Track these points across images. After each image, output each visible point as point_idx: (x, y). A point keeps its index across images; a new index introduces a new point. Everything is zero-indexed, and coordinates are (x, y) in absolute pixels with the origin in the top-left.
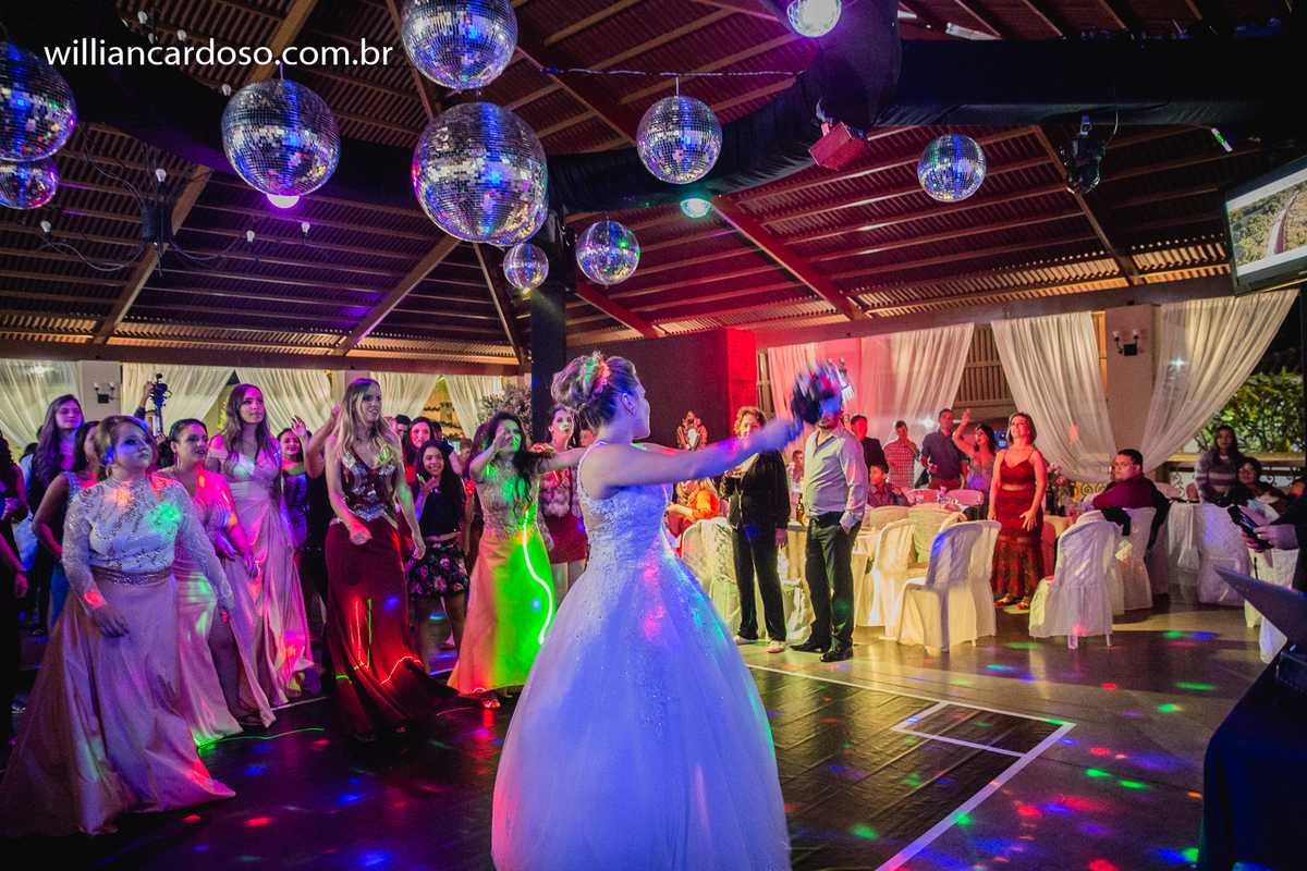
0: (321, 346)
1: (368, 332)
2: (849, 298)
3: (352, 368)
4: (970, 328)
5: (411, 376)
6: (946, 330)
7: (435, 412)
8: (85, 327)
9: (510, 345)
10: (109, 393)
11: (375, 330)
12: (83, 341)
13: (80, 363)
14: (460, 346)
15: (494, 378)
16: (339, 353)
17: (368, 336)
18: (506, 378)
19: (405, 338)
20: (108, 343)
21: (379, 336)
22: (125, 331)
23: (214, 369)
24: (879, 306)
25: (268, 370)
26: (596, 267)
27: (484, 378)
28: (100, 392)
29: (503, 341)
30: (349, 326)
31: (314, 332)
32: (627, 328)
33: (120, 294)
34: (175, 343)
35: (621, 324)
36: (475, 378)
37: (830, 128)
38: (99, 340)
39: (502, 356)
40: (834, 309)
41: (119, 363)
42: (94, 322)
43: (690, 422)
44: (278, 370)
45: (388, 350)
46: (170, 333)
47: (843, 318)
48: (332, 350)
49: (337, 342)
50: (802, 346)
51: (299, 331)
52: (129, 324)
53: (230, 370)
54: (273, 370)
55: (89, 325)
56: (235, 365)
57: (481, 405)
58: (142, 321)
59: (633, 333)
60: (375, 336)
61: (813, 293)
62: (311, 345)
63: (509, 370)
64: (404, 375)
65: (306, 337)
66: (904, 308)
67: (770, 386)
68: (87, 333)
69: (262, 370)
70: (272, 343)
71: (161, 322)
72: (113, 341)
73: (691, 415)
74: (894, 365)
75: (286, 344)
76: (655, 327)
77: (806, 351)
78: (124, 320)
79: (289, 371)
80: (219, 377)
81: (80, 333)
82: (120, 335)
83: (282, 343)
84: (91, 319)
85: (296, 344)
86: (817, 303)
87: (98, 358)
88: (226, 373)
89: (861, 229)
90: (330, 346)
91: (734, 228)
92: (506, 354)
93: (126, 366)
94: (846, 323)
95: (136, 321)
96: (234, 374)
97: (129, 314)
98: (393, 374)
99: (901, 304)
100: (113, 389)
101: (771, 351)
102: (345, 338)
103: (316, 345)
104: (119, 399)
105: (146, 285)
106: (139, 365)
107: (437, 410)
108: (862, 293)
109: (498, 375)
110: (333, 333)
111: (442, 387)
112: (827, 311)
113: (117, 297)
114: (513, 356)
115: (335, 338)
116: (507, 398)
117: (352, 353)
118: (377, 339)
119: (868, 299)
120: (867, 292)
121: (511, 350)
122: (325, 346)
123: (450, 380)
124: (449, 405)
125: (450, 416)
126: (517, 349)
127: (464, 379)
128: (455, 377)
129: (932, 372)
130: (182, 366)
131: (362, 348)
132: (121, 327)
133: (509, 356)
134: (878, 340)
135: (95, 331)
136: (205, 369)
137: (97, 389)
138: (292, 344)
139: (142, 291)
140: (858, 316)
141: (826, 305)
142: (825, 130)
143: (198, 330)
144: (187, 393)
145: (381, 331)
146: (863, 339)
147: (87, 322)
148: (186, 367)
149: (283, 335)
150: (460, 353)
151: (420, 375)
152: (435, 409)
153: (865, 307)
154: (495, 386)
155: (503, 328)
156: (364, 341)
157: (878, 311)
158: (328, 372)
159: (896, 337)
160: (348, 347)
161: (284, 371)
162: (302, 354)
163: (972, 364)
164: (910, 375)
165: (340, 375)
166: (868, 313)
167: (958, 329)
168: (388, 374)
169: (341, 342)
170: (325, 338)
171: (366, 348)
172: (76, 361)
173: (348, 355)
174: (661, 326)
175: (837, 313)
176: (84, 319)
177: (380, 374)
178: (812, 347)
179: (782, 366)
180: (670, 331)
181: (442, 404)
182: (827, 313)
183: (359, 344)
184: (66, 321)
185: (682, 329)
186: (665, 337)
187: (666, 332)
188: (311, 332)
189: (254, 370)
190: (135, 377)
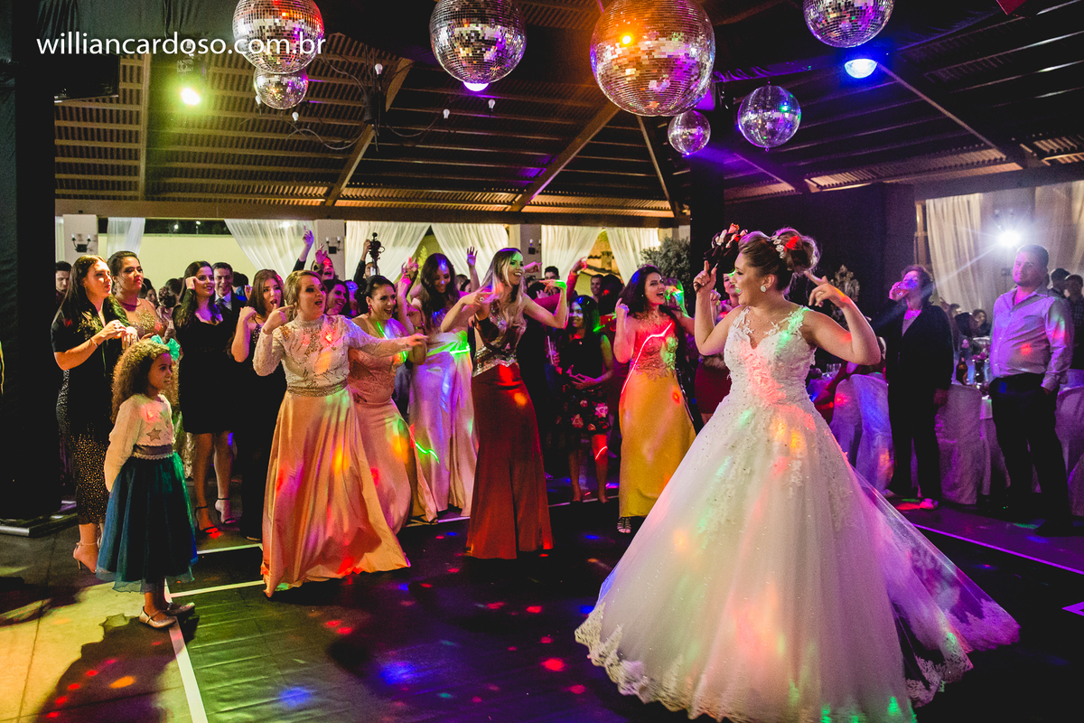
0: (500, 203)
1: (540, 190)
2: (1024, 146)
3: (526, 222)
5: (576, 228)
7: (597, 260)
8: (319, 192)
9: (665, 200)
10: (336, 245)
11: (546, 188)
12: (318, 204)
13: (316, 221)
14: (620, 201)
15: (651, 230)
16: (516, 209)
17: (540, 194)
18: (662, 230)
19: (573, 195)
20: (336, 205)
21: (550, 194)
22: (349, 195)
23: (415, 225)
24: (1059, 152)
25: (457, 225)
26: (757, 130)
27: (642, 230)
28: (330, 245)
29: (663, 198)
30: (525, 186)
31: (495, 191)
32: (779, 182)
33: (345, 164)
34: (385, 203)
35: (773, 178)
36: (634, 230)
38: (329, 203)
39: (658, 209)
40: (1004, 157)
41: (343, 221)
42: (326, 188)
43: (843, 275)
44: (465, 225)
45: (553, 205)
46: (381, 196)
47: (1014, 167)
48: (510, 207)
49: (514, 200)
50: (965, 198)
51: (482, 191)
52: (351, 189)
53: (426, 226)
54: (461, 225)
55: (322, 190)
56: (432, 221)
57: (639, 256)
58: (360, 186)
59: (785, 187)
60: (546, 194)
61: (980, 142)
62: (492, 203)
63: (663, 223)
64: (570, 228)
65: (488, 196)
67: (926, 238)
68: (321, 197)
69: (452, 225)
70: (461, 201)
71: (374, 187)
72: (340, 203)
73: (843, 268)
75: (472, 202)
76: (806, 180)
77: (968, 202)
78: (347, 186)
79: (474, 225)
80: (417, 233)
81: (316, 197)
82: (344, 198)
83: (469, 202)
84: (324, 186)
85: (480, 202)
86: (985, 152)
87: (328, 217)
88: (424, 227)
89: (1043, 70)
90: (508, 203)
91: (894, 80)
92: (663, 209)
93: (349, 223)
94: (1017, 171)
95: (356, 186)
96: (430, 228)
97: (351, 181)
98: (561, 227)
100: (339, 242)
101: (930, 203)
102: (520, 196)
103: (496, 203)
104: (344, 250)
105: (364, 157)
106: (358, 222)
107: (599, 258)
108: (1040, 138)
109: (654, 227)
110: (511, 192)
111: (604, 238)
112: (996, 159)
113: (342, 168)
114: (668, 210)
115: (512, 196)
116: (664, 251)
117: (527, 209)
118: (548, 196)
119: (1047, 144)
120: (1044, 138)
121: (667, 204)
122: (504, 203)
123: (613, 232)
124: (609, 254)
125: (610, 264)
126: (672, 204)
127: (624, 231)
128: (616, 229)
130: (390, 223)
131: (535, 205)
132: (346, 191)
133: (665, 210)
135: (327, 195)
136: (407, 225)
137: (328, 242)
138: (477, 202)
139: (361, 161)
140: (1033, 164)
141: (995, 154)
143: (403, 192)
144: (394, 245)
145: (550, 190)
146: (1038, 189)
147: (321, 188)
148: (393, 224)
149: (469, 195)
150: (622, 207)
151: (585, 228)
152: (596, 257)
153: (1042, 154)
154: (652, 239)
155: (659, 184)
156: (537, 198)
157: (1058, 157)
158: (506, 225)
160: (524, 203)
161: (470, 225)
162: (488, 211)
165: (516, 229)
166: (1045, 160)
168: (556, 227)
169: (516, 200)
170: (504, 196)
171: (538, 205)
172: (313, 220)
173: (523, 211)
174: (814, 179)
175: (1007, 161)
176: (319, 186)
177: (550, 227)
178: (976, 199)
179: (941, 217)
180: (823, 184)
181: (603, 253)
182: (996, 162)
183: (532, 201)
184: (307, 188)
185: (834, 182)
186: (818, 190)
187: (818, 186)
188: (492, 192)
189: (446, 225)
190: (357, 233)
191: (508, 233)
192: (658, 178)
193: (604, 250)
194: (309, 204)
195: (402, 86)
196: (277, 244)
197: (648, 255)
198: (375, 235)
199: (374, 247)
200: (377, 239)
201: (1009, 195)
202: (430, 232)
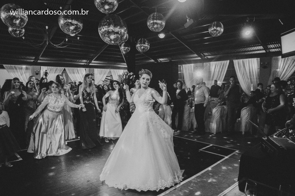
0: (83, 63)
1: (94, 60)
2: (201, 54)
3: (90, 68)
4: (228, 61)
5: (103, 69)
6: (223, 61)
7: (109, 77)
8: (33, 58)
10: (38, 73)
11: (95, 59)
12: (32, 61)
16: (88, 64)
18: (124, 70)
19: (102, 61)
20: (38, 62)
21: (96, 61)
22: (42, 59)
23: (60, 68)
25: (72, 68)
29: (125, 62)
30: (90, 58)
34: (52, 62)
35: (150, 59)
36: (117, 70)
38: (36, 61)
41: (40, 66)
42: (35, 57)
44: (74, 68)
45: (97, 63)
46: (51, 60)
48: (86, 64)
49: (87, 62)
50: (190, 64)
51: (79, 59)
53: (64, 68)
54: (73, 68)
55: (34, 58)
57: (117, 77)
58: (45, 57)
59: (153, 61)
61: (193, 53)
62: (81, 63)
63: (124, 68)
64: (102, 69)
65: (80, 61)
66: (214, 56)
67: (183, 73)
68: (33, 59)
70: (73, 62)
71: (49, 57)
72: (39, 61)
74: (211, 69)
76: (158, 59)
77: (191, 66)
78: (41, 57)
79: (77, 68)
80: (61, 69)
81: (32, 59)
83: (75, 62)
84: (34, 57)
86: (194, 55)
87: (36, 65)
88: (63, 68)
89: (204, 38)
90: (86, 63)
91: (175, 38)
92: (125, 65)
93: (42, 67)
94: (200, 59)
95: (43, 57)
96: (65, 69)
97: (42, 55)
98: (99, 69)
100: (39, 72)
101: (183, 65)
102: (89, 61)
104: (40, 74)
106: (44, 67)
108: (204, 53)
109: (122, 69)
110: (86, 60)
111: (110, 72)
113: (39, 52)
115: (87, 61)
117: (90, 64)
119: (206, 54)
120: (205, 52)
122: (84, 63)
123: (112, 70)
125: (112, 78)
126: (127, 64)
127: (115, 70)
129: (219, 71)
130: (53, 67)
131: (92, 63)
132: (40, 58)
134: (208, 63)
136: (58, 68)
137: (35, 72)
138: (77, 62)
139: (45, 50)
140: (203, 58)
141: (196, 55)
143: (57, 59)
144: (55, 73)
145: (97, 59)
146: (204, 63)
148: (54, 67)
149: (75, 60)
150: (114, 64)
151: (105, 69)
152: (109, 76)
153: (205, 56)
155: (124, 59)
156: (93, 62)
157: (208, 57)
158: (85, 68)
159: (212, 63)
161: (76, 68)
162: (80, 65)
163: (229, 69)
164: (214, 71)
165: (88, 69)
166: (206, 57)
167: (225, 62)
168: (98, 69)
169: (88, 62)
170: (84, 61)
171: (93, 63)
172: (31, 65)
173: (90, 65)
174: (159, 59)
175: (199, 57)
176: (33, 57)
177: (96, 69)
178: (192, 65)
179: (186, 69)
180: (161, 60)
181: (111, 76)
182: (196, 57)
183: (92, 62)
184: (29, 57)
185: (164, 60)
186: (160, 62)
187: (160, 61)
188: (81, 60)
189: (69, 68)
190: (44, 69)
191: (86, 70)
192: (123, 57)
193: (111, 75)
194: (30, 61)
195: (56, 31)
196: (20, 72)
197: (120, 76)
198: (46, 71)
199: (46, 74)
200: (47, 72)
201: (199, 64)
202: (65, 70)
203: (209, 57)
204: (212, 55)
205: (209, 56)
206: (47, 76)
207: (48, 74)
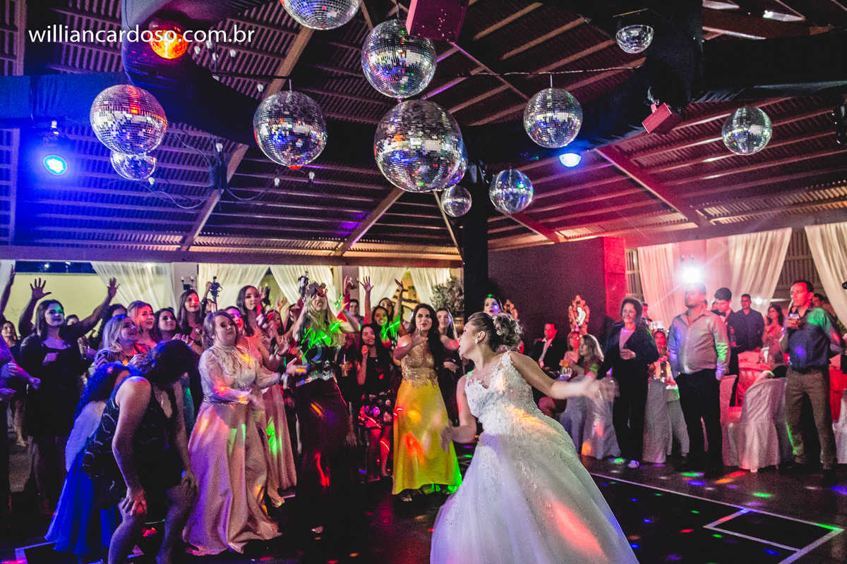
0: (326, 249)
1: (357, 239)
2: (697, 211)
3: (347, 264)
4: (788, 232)
5: (387, 269)
6: (770, 233)
8: (175, 240)
9: (455, 246)
10: (190, 283)
11: (362, 238)
12: (175, 250)
13: (173, 263)
14: (420, 248)
15: (444, 269)
16: (338, 254)
17: (357, 242)
18: (453, 270)
19: (383, 243)
20: (190, 250)
21: (366, 242)
22: (201, 242)
23: (256, 266)
24: (720, 216)
25: (291, 266)
26: (502, 201)
27: (437, 270)
28: (185, 283)
29: (452, 245)
30: (346, 236)
31: (321, 240)
32: (536, 234)
33: (196, 218)
34: (231, 249)
35: (532, 231)
36: (431, 270)
37: (657, 107)
38: (184, 248)
39: (449, 254)
40: (687, 219)
41: (196, 264)
42: (181, 237)
43: (578, 303)
44: (298, 266)
45: (368, 251)
46: (228, 243)
47: (692, 225)
48: (334, 252)
49: (337, 247)
50: (663, 246)
51: (311, 240)
52: (202, 237)
53: (263, 268)
54: (294, 266)
55: (178, 238)
56: (269, 264)
57: (431, 290)
58: (211, 235)
59: (540, 238)
60: (363, 242)
61: (670, 208)
62: (320, 249)
63: (453, 264)
64: (382, 268)
65: (316, 243)
66: (744, 216)
67: (639, 274)
68: (176, 244)
69: (287, 266)
70: (294, 248)
71: (223, 236)
72: (193, 249)
73: (578, 298)
74: (731, 260)
75: (303, 248)
76: (557, 233)
77: (665, 249)
78: (200, 235)
79: (305, 266)
80: (259, 272)
81: (172, 244)
82: (197, 245)
83: (300, 248)
84: (179, 235)
85: (310, 249)
86: (674, 214)
87: (184, 260)
89: (705, 161)
90: (333, 249)
91: (610, 163)
92: (453, 254)
93: (201, 265)
94: (695, 228)
95: (207, 235)
96: (269, 269)
97: (202, 231)
98: (375, 268)
99: (737, 214)
100: (192, 281)
101: (640, 249)
102: (342, 244)
103: (323, 249)
105: (213, 212)
106: (209, 264)
108: (707, 207)
109: (447, 267)
110: (335, 241)
111: (408, 275)
112: (682, 220)
113: (195, 220)
114: (457, 254)
115: (336, 243)
116: (450, 287)
117: (347, 254)
118: (363, 244)
119: (712, 211)
120: (710, 206)
121: (456, 250)
122: (329, 249)
123: (414, 271)
124: (413, 288)
125: (415, 295)
126: (460, 250)
127: (424, 271)
128: (417, 269)
129: (760, 264)
130: (236, 265)
131: (353, 250)
132: (198, 239)
133: (455, 254)
134: (720, 240)
135: (182, 242)
136: (250, 266)
137: (183, 281)
138: (307, 248)
139: (211, 216)
140: (705, 224)
141: (679, 216)
142: (654, 109)
143: (246, 240)
144: (239, 282)
145: (367, 238)
146: (708, 241)
147: (177, 237)
148: (238, 265)
149: (301, 242)
150: (422, 252)
151: (393, 268)
153: (710, 217)
154: (443, 276)
155: (450, 235)
156: (355, 245)
157: (720, 219)
158: (331, 267)
159: (733, 239)
160: (344, 249)
161: (302, 266)
162: (316, 256)
163: (792, 258)
164: (743, 265)
165: (339, 269)
166: (712, 221)
167: (779, 233)
168: (371, 268)
169: (339, 246)
170: (329, 244)
171: (357, 251)
172: (171, 262)
173: (344, 255)
174: (562, 232)
175: (689, 221)
176: (175, 235)
177: (366, 268)
178: (670, 247)
179: (648, 261)
180: (568, 236)
181: (410, 288)
182: (681, 222)
183: (351, 248)
184: (165, 236)
185: (576, 234)
186: (565, 240)
187: (565, 237)
188: (319, 240)
189: (283, 267)
190: (207, 272)
191: (333, 273)
192: (448, 231)
193: (410, 285)
194: (166, 249)
195: (244, 157)
196: (138, 283)
197: (438, 289)
198: (215, 278)
199: (214, 288)
200: (216, 281)
201: (691, 244)
202: (269, 272)
203: (723, 220)
204: (731, 213)
205: (724, 216)
206: (219, 294)
207: (219, 289)
